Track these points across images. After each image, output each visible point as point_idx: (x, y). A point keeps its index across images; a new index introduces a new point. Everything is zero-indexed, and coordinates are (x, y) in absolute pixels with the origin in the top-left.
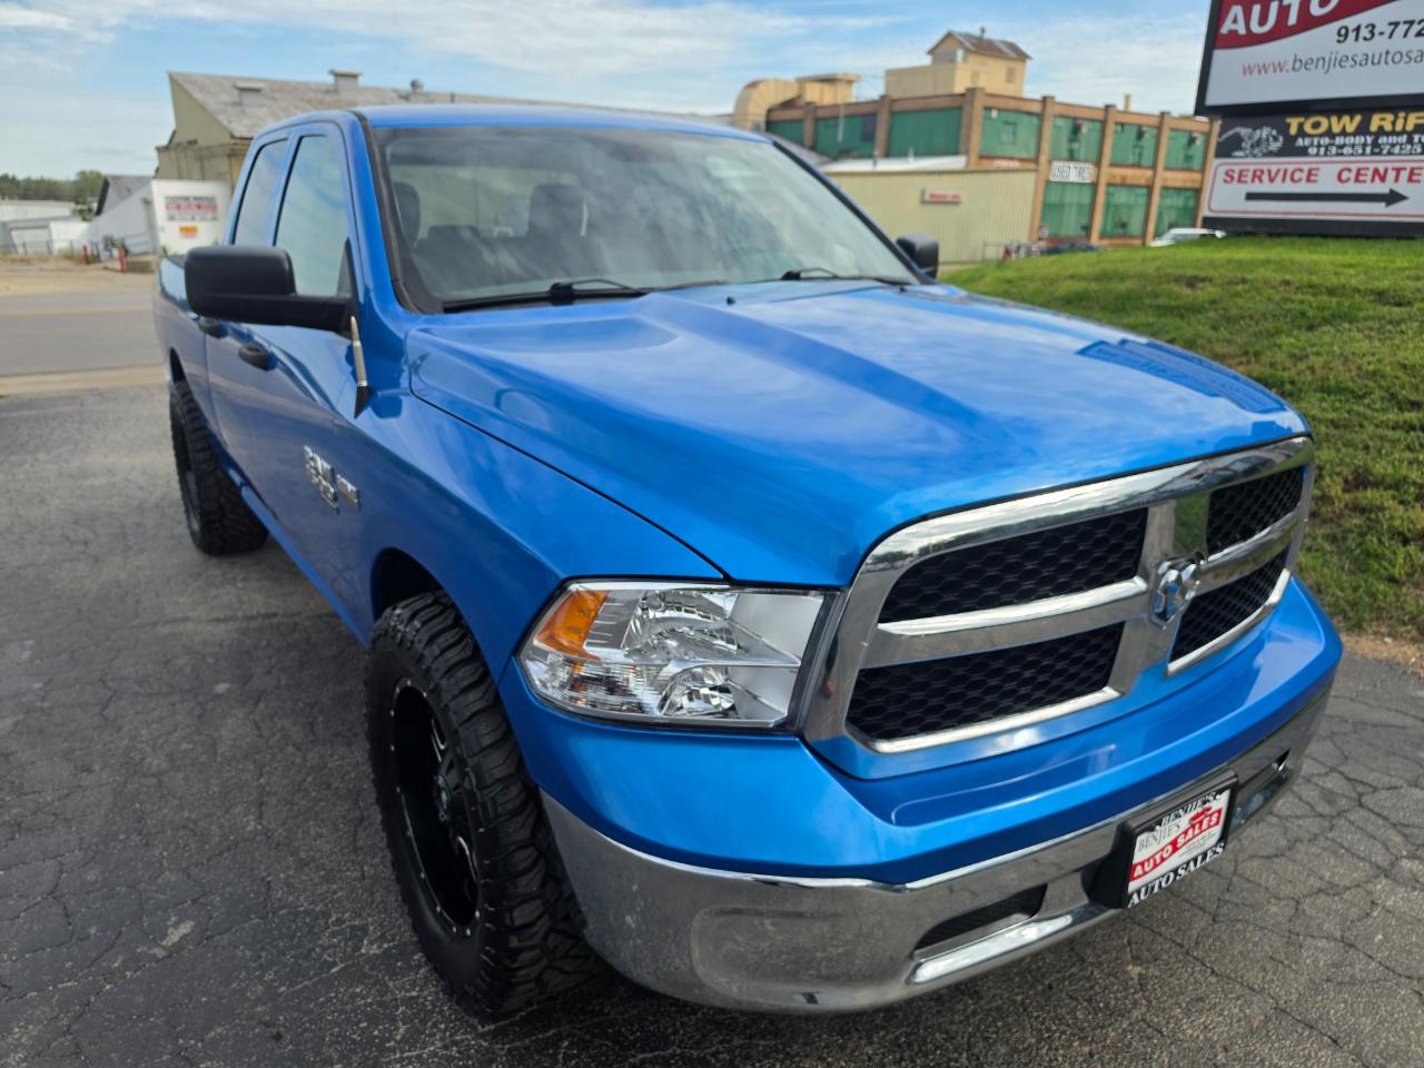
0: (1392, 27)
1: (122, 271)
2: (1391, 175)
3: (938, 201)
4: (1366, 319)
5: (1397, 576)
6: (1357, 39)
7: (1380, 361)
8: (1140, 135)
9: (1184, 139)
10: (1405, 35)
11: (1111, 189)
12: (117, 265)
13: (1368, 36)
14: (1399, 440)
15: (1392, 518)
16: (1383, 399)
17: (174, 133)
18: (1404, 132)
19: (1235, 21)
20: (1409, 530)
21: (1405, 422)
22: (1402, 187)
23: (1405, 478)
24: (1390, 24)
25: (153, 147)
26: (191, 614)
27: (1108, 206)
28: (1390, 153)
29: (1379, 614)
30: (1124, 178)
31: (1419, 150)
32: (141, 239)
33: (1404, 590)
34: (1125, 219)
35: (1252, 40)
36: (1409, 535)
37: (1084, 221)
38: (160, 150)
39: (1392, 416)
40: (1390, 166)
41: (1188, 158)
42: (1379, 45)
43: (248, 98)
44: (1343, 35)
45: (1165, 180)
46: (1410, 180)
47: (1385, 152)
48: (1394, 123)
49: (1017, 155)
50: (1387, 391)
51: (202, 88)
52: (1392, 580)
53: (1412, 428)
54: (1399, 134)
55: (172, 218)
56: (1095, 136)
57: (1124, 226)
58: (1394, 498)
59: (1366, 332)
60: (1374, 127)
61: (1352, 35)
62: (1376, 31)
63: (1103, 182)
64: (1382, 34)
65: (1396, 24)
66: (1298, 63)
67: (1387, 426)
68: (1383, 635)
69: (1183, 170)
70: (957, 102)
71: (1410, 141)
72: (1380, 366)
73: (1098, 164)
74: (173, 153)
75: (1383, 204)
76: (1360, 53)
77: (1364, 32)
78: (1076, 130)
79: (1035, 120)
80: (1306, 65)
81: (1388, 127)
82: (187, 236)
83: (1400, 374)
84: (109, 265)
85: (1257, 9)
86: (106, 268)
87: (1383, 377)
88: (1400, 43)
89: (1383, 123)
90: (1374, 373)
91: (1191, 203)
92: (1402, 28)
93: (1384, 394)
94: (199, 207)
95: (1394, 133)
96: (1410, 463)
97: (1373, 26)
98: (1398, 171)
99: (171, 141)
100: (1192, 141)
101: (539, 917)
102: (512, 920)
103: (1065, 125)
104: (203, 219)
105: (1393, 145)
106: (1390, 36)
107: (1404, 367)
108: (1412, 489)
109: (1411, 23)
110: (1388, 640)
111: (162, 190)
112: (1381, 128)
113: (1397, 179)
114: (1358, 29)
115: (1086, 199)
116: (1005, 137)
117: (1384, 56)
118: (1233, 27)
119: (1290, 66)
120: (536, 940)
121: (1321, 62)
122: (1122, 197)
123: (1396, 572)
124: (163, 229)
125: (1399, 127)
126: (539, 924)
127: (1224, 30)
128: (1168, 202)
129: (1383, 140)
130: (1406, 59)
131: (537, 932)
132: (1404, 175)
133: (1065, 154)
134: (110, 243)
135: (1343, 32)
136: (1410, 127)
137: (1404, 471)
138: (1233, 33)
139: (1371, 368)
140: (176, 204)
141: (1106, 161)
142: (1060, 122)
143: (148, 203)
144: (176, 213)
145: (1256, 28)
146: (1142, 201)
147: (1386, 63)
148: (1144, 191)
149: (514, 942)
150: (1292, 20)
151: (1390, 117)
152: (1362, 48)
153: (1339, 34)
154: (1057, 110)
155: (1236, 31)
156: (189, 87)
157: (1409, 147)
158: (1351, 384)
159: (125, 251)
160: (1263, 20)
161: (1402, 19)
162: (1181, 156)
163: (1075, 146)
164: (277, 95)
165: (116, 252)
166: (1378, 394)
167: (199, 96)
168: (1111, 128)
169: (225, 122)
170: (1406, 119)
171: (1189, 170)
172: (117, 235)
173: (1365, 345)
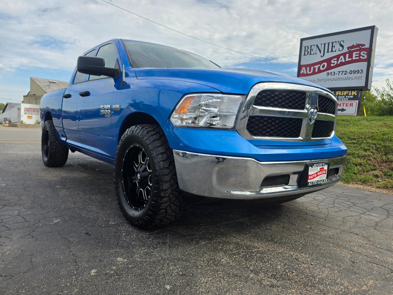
0: (339, 73)
1: (9, 126)
2: (342, 105)
4: (341, 124)
5: (356, 172)
6: (331, 75)
7: (345, 131)
10: (342, 74)
12: (8, 125)
13: (334, 74)
14: (352, 146)
15: (353, 161)
16: (347, 138)
17: (29, 92)
18: (344, 95)
19: (304, 71)
20: (357, 163)
21: (353, 142)
22: (345, 108)
23: (354, 153)
24: (338, 72)
25: (23, 96)
26: (46, 176)
28: (341, 100)
29: (353, 180)
31: (348, 99)
32: (16, 119)
33: (358, 175)
35: (307, 75)
36: (357, 164)
38: (24, 96)
39: (350, 141)
40: (342, 103)
42: (336, 76)
43: (52, 84)
44: (328, 74)
46: (346, 106)
47: (340, 100)
48: (341, 93)
50: (348, 137)
51: (39, 81)
52: (355, 173)
53: (354, 143)
54: (343, 96)
55: (25, 114)
58: (352, 157)
59: (341, 127)
60: (337, 94)
61: (330, 74)
62: (335, 73)
64: (336, 74)
65: (340, 72)
66: (318, 80)
67: (349, 143)
68: (354, 184)
71: (345, 97)
72: (345, 132)
74: (28, 97)
75: (341, 111)
76: (332, 78)
77: (333, 74)
80: (320, 80)
81: (340, 94)
82: (29, 119)
83: (350, 133)
84: (5, 125)
85: (308, 68)
86: (4, 126)
87: (346, 134)
88: (340, 76)
89: (339, 93)
90: (344, 134)
92: (341, 73)
93: (347, 137)
94: (34, 111)
95: (341, 96)
96: (355, 150)
97: (335, 72)
98: (343, 104)
99: (28, 94)
101: (169, 188)
102: (162, 187)
104: (34, 114)
105: (342, 98)
106: (339, 75)
107: (351, 132)
108: (356, 155)
109: (343, 72)
110: (356, 185)
111: (24, 106)
112: (338, 95)
113: (343, 106)
114: (331, 73)
117: (337, 79)
118: (303, 72)
119: (317, 81)
120: (167, 195)
121: (324, 80)
123: (355, 172)
124: (22, 116)
125: (342, 94)
126: (169, 190)
127: (301, 73)
129: (339, 97)
130: (342, 79)
131: (168, 192)
132: (345, 105)
134: (6, 119)
135: (328, 73)
136: (345, 94)
137: (354, 151)
138: (303, 73)
139: (344, 133)
140: (27, 110)
143: (19, 109)
144: (27, 112)
145: (308, 72)
147: (338, 80)
149: (162, 194)
150: (316, 71)
151: (340, 92)
152: (332, 77)
153: (327, 74)
156: (36, 81)
157: (345, 99)
158: (339, 136)
159: (10, 122)
160: (310, 71)
161: (341, 71)
164: (60, 84)
165: (7, 122)
166: (346, 137)
167: (38, 83)
169: (45, 90)
170: (344, 92)
172: (8, 117)
173: (342, 129)
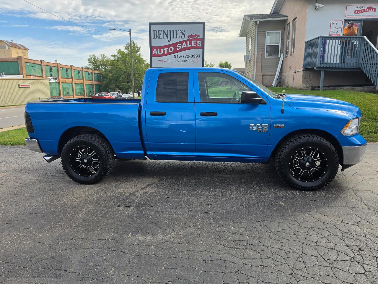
3: (23, 87)
8: (67, 71)
9: (77, 72)
11: (63, 84)
24: (183, 55)
27: (63, 88)
30: (65, 81)
34: (68, 92)
37: (58, 92)
41: (79, 76)
42: (182, 59)
44: (175, 56)
45: (75, 81)
49: (37, 75)
56: (56, 71)
57: (68, 93)
61: (177, 57)
63: (61, 82)
69: (78, 79)
70: (16, 60)
73: (58, 77)
76: (179, 60)
77: (179, 56)
78: (51, 69)
79: (39, 66)
80: (170, 61)
85: (159, 50)
88: (185, 58)
91: (82, 87)
92: (185, 56)
100: (79, 72)
103: (48, 68)
114: (178, 55)
115: (57, 86)
116: (32, 70)
119: (167, 61)
122: (66, 86)
128: (77, 87)
130: (186, 61)
133: (49, 75)
141: (60, 77)
142: (46, 67)
146: (71, 87)
147: (183, 62)
148: (71, 84)
154: (45, 64)
155: (156, 54)
162: (78, 77)
163: (52, 73)
168: (60, 69)
171: (80, 79)
